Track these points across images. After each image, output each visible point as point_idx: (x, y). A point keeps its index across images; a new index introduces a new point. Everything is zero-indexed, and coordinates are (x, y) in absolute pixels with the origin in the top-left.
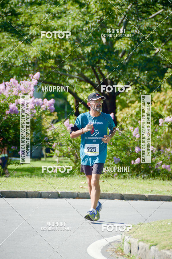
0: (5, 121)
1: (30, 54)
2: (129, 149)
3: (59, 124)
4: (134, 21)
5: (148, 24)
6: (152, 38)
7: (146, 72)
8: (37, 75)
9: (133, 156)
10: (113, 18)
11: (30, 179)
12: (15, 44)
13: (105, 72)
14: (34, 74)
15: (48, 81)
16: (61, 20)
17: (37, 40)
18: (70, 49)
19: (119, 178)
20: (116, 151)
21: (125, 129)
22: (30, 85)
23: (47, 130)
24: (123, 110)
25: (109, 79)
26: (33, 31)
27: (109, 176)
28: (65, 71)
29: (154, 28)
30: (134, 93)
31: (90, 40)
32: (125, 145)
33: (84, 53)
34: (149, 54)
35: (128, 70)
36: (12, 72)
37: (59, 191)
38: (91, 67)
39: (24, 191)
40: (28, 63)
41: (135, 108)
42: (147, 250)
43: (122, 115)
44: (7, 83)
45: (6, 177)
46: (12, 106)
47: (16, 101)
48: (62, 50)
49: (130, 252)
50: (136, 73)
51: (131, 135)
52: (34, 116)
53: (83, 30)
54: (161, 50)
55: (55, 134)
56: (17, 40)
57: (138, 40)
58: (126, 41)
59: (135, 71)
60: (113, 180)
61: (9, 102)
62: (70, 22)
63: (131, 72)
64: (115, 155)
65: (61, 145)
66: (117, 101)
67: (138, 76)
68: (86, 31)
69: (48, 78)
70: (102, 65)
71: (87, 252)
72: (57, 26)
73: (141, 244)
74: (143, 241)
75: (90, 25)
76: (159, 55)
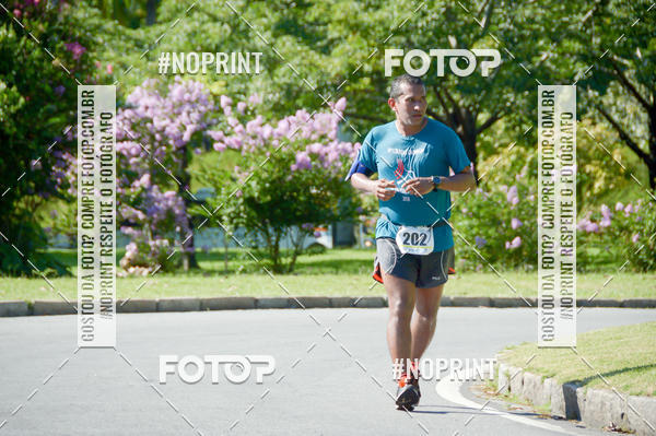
0: (290, 182)
1: (329, 70)
2: (500, 223)
4: (503, 8)
5: (528, 12)
6: (536, 36)
7: (527, 93)
8: (342, 102)
9: (508, 234)
10: (470, 4)
11: (335, 277)
12: (304, 54)
13: (456, 97)
14: (336, 102)
16: (380, 12)
17: (341, 46)
19: (485, 272)
20: (478, 226)
21: (493, 190)
22: (330, 120)
24: (489, 159)
25: (464, 106)
26: (333, 32)
27: (468, 269)
29: (539, 18)
30: (507, 129)
32: (494, 216)
34: (530, 62)
35: (495, 91)
36: (299, 102)
38: (432, 88)
39: (326, 298)
40: (326, 86)
41: (509, 156)
42: (538, 385)
43: (487, 169)
44: (292, 118)
45: (296, 274)
46: (301, 156)
47: (307, 147)
49: (509, 389)
50: (509, 95)
51: (504, 198)
52: (339, 172)
53: (416, 27)
54: (551, 55)
56: (306, 48)
57: (512, 41)
58: (491, 42)
59: (508, 92)
60: (475, 275)
61: (296, 150)
62: (396, 14)
63: (501, 94)
64: (478, 234)
66: (478, 144)
67: (512, 100)
68: (422, 28)
69: (360, 109)
70: (451, 83)
71: (436, 392)
72: (372, 23)
73: (527, 375)
74: (530, 370)
75: (429, 18)
76: (548, 64)
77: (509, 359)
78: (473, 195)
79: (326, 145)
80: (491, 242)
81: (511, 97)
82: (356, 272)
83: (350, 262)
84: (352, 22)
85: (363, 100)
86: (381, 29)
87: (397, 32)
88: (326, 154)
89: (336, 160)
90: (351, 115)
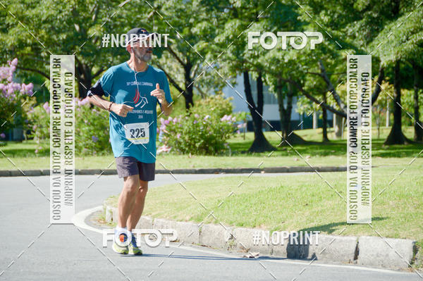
1: (7, 41)
3: (38, 107)
4: (104, 9)
5: (118, 12)
6: (123, 25)
7: (119, 57)
8: (15, 61)
10: (85, 6)
14: (11, 61)
15: (26, 67)
16: (35, 10)
17: (14, 29)
18: (46, 36)
19: (98, 155)
20: (94, 130)
22: (8, 71)
23: (28, 113)
26: (9, 21)
27: (89, 154)
28: (42, 58)
29: (124, 15)
31: (65, 27)
33: (59, 40)
35: (101, 55)
37: (42, 170)
39: (8, 171)
40: (5, 51)
48: (38, 38)
49: (112, 219)
52: (14, 100)
53: (56, 19)
55: (35, 116)
57: (110, 27)
58: (99, 28)
59: (109, 56)
60: (92, 157)
62: (45, 11)
63: (105, 57)
64: (94, 134)
65: (41, 127)
67: (111, 60)
68: (60, 19)
69: (25, 64)
72: (31, 16)
75: (63, 14)
77: (112, 203)
78: (90, 113)
79: (6, 85)
80: (101, 138)
81: (111, 59)
82: (25, 156)
83: (21, 151)
84: (20, 15)
85: (27, 60)
86: (37, 19)
87: (45, 22)
88: (7, 90)
89: (12, 93)
90: (20, 68)
